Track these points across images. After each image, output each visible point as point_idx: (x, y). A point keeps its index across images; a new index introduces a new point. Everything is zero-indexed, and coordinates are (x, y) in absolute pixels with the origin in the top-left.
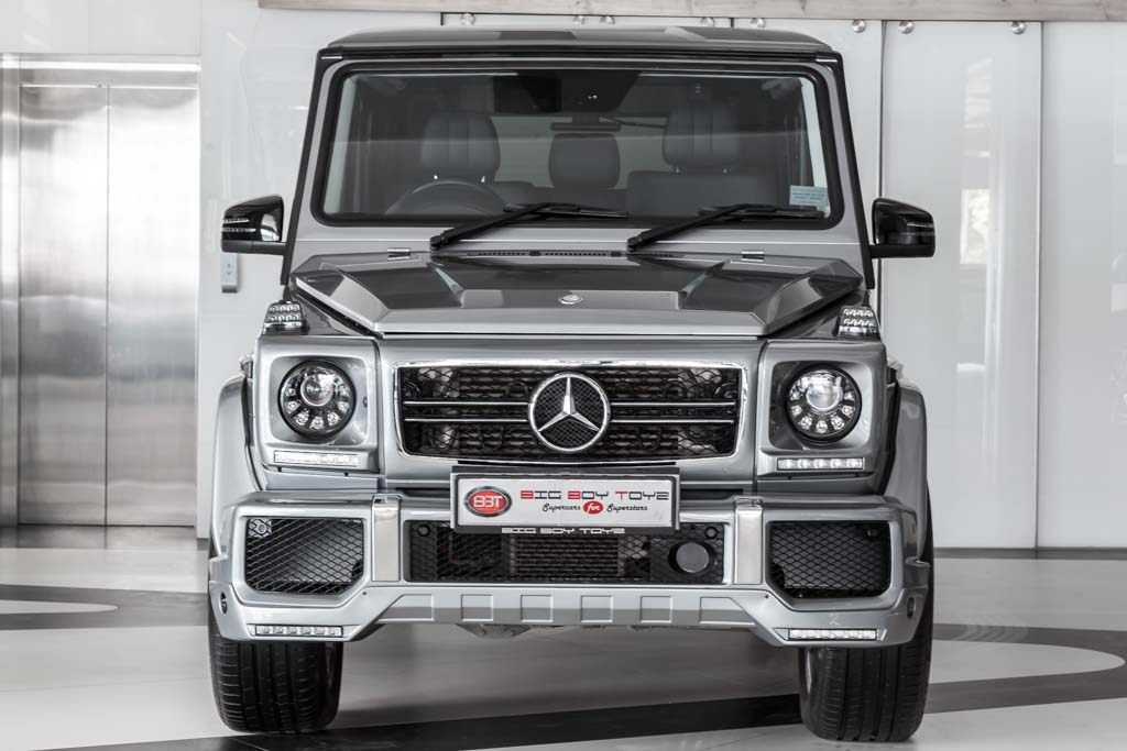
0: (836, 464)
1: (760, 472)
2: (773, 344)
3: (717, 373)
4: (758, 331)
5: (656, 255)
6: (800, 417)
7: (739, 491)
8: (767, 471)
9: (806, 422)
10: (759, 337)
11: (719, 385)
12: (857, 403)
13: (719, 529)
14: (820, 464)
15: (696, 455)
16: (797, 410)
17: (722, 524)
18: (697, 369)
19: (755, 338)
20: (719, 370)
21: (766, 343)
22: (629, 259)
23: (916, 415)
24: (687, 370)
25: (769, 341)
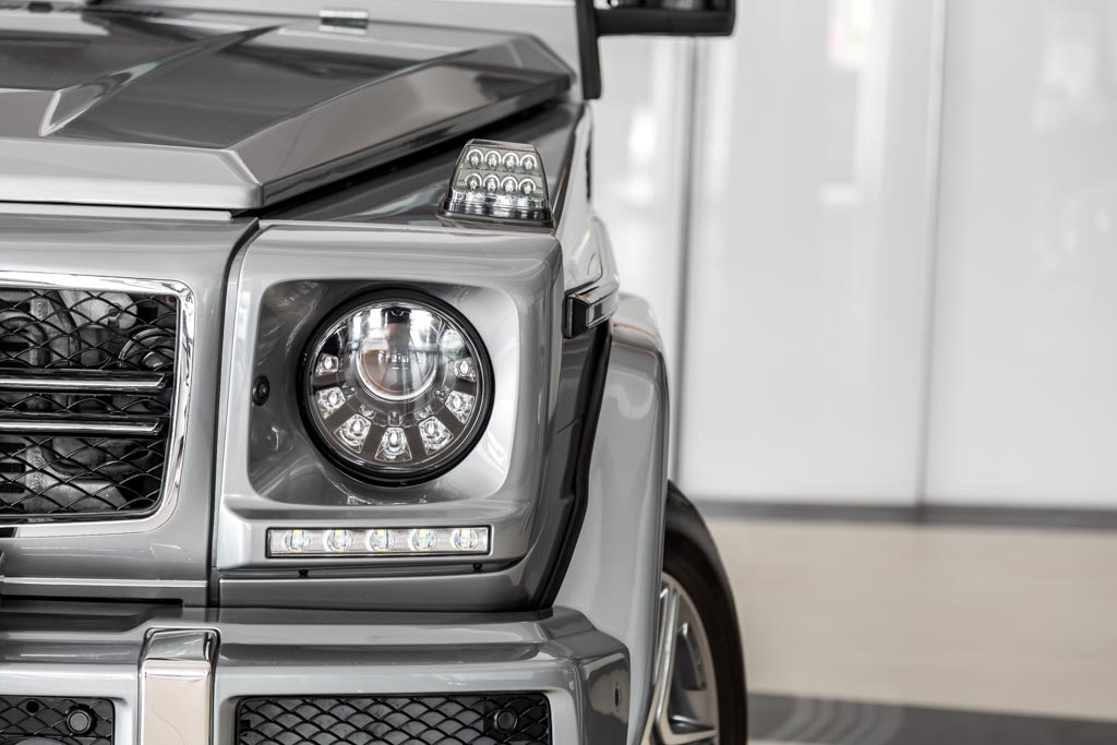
0: (420, 541)
1: (224, 560)
2: (275, 232)
3: (124, 302)
4: (238, 196)
5: (149, 14)
6: (341, 416)
7: (169, 605)
8: (240, 558)
9: (354, 432)
10: (238, 215)
11: (131, 333)
12: (484, 385)
13: (101, 710)
14: (376, 541)
15: (64, 512)
16: (330, 401)
17: (109, 701)
18: (76, 291)
19: (226, 217)
20: (134, 297)
21: (255, 229)
22: (86, 19)
23: (646, 407)
24: (54, 296)
25: (263, 224)
